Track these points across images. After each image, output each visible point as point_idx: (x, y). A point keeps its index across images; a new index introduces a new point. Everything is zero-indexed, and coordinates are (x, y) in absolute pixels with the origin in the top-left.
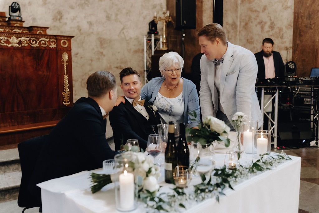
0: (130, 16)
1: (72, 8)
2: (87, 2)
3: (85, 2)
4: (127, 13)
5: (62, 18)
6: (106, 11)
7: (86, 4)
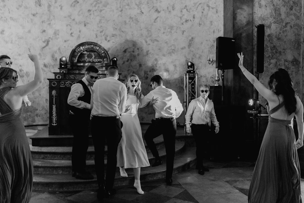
0: (201, 59)
1: (164, 55)
2: (173, 51)
3: (172, 51)
4: (199, 57)
5: (158, 63)
6: (185, 57)
7: (173, 52)
